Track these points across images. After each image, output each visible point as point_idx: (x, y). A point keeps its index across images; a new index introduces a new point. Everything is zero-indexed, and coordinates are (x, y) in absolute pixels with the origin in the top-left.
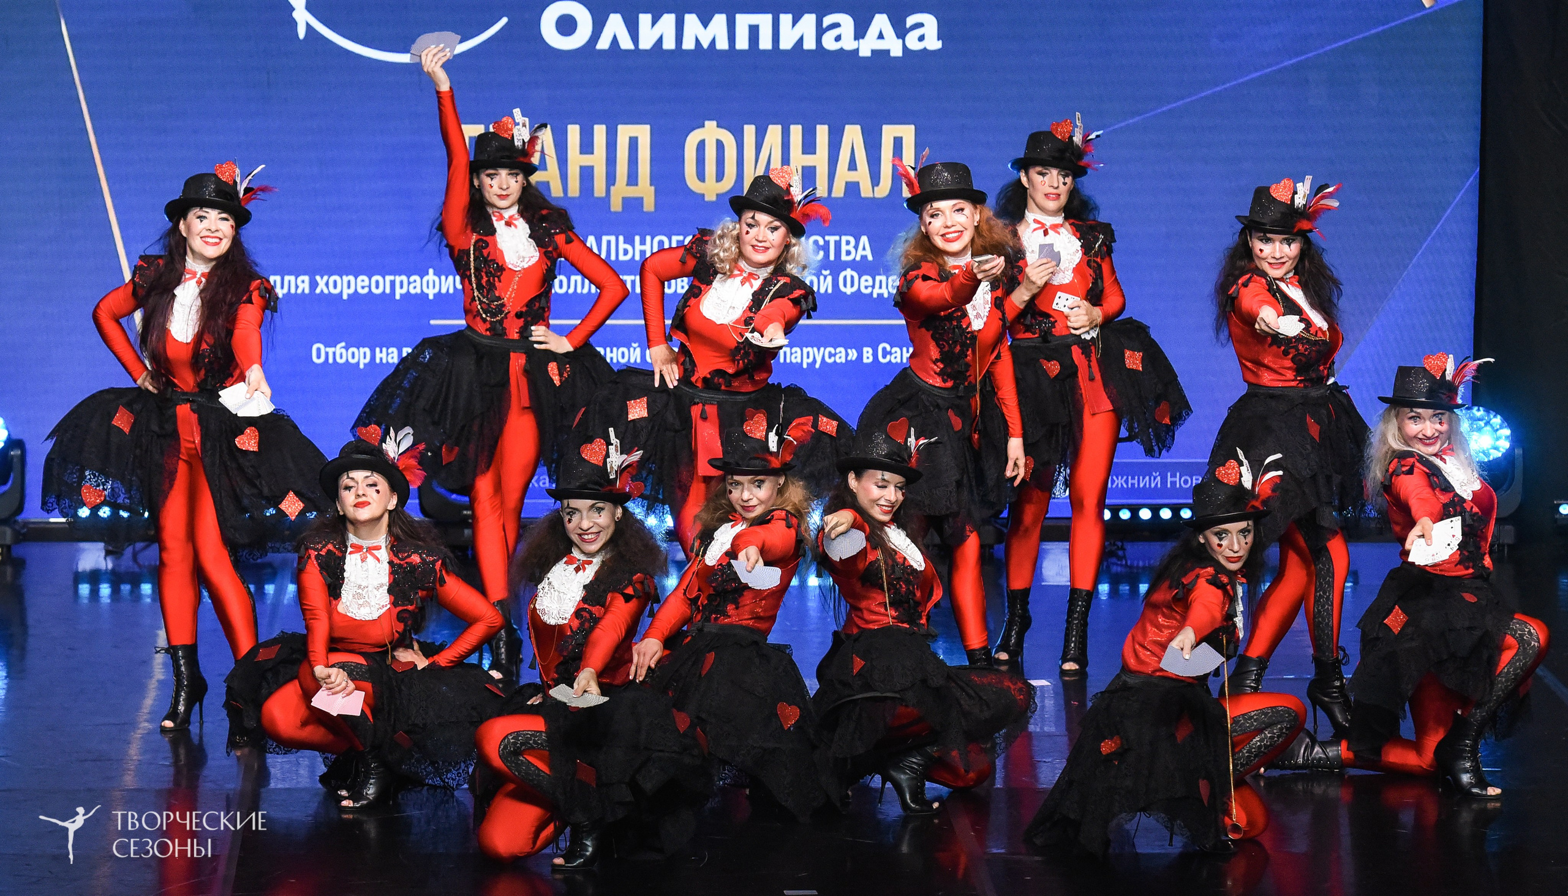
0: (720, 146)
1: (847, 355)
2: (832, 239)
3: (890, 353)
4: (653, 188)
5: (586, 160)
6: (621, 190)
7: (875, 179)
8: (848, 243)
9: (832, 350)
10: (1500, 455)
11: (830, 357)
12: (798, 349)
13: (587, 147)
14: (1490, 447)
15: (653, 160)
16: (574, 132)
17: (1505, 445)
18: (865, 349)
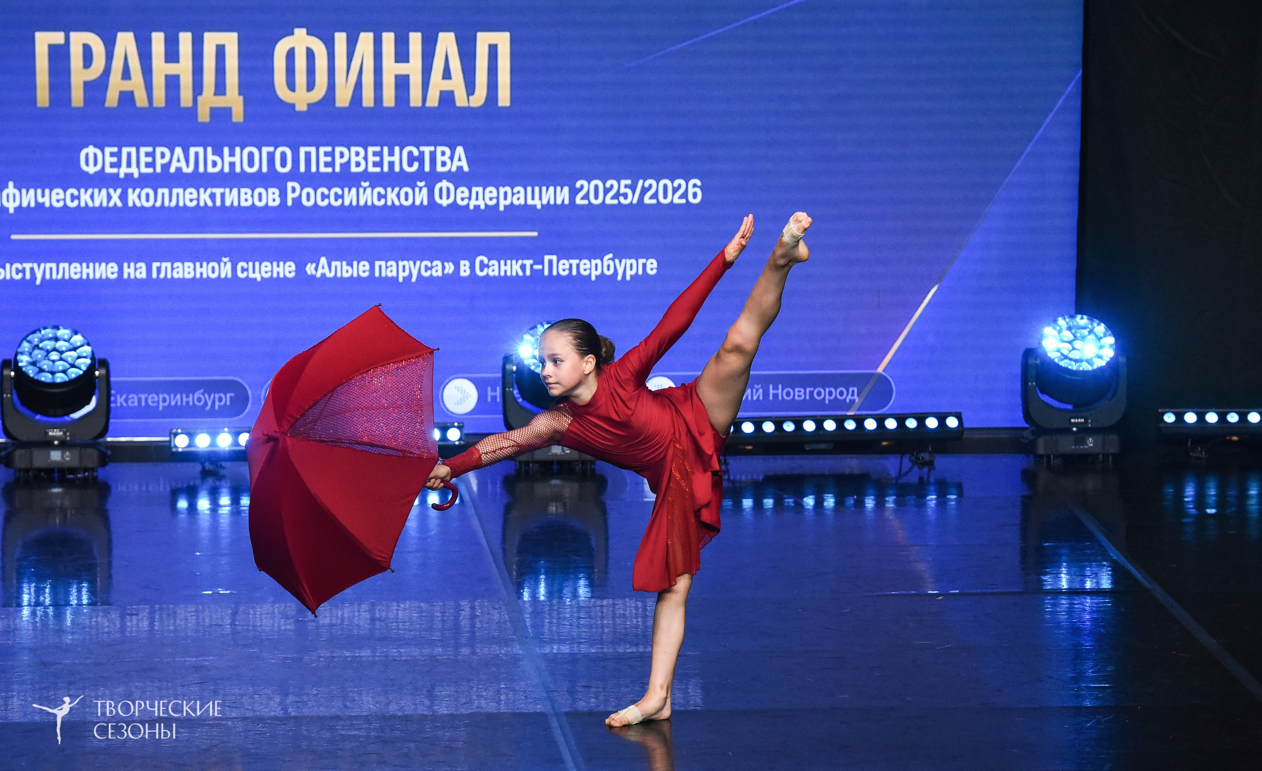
0: (310, 54)
1: (444, 268)
2: (427, 150)
3: (488, 266)
4: (241, 98)
5: (172, 69)
6: (208, 100)
7: (470, 88)
8: (443, 154)
9: (428, 263)
10: (1103, 363)
11: (426, 271)
12: (393, 263)
13: (172, 55)
14: (1094, 355)
15: (241, 69)
16: (158, 39)
17: (1108, 353)
18: (462, 262)
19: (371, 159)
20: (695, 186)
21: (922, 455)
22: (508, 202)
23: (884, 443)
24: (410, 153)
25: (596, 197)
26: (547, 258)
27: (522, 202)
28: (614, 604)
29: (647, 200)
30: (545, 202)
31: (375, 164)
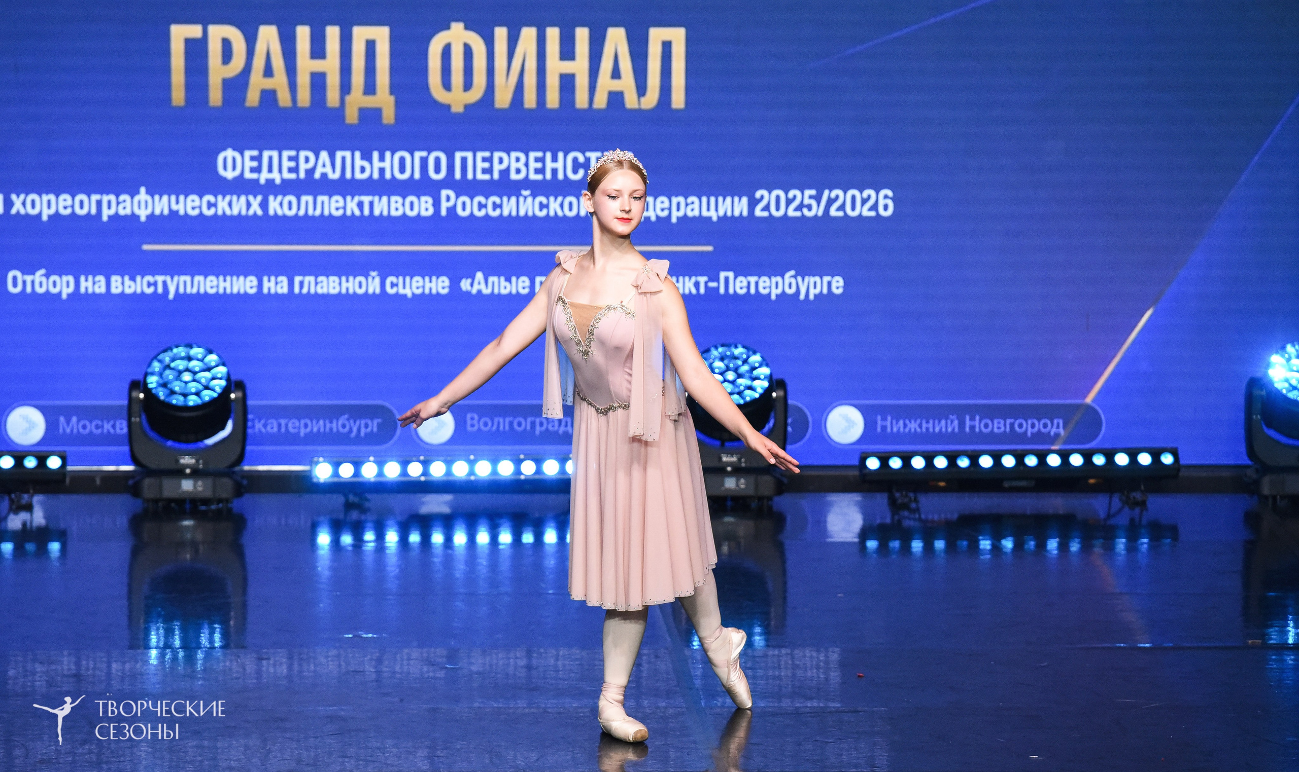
0: (468, 50)
4: (392, 98)
5: (318, 65)
6: (357, 100)
7: (641, 88)
13: (318, 51)
15: (393, 66)
16: (303, 34)
19: (533, 165)
20: (886, 197)
21: (1134, 494)
22: (681, 214)
23: (1092, 481)
24: (575, 160)
25: (778, 209)
26: (723, 275)
27: (696, 213)
28: (792, 654)
29: (833, 212)
30: (721, 213)
31: (537, 171)
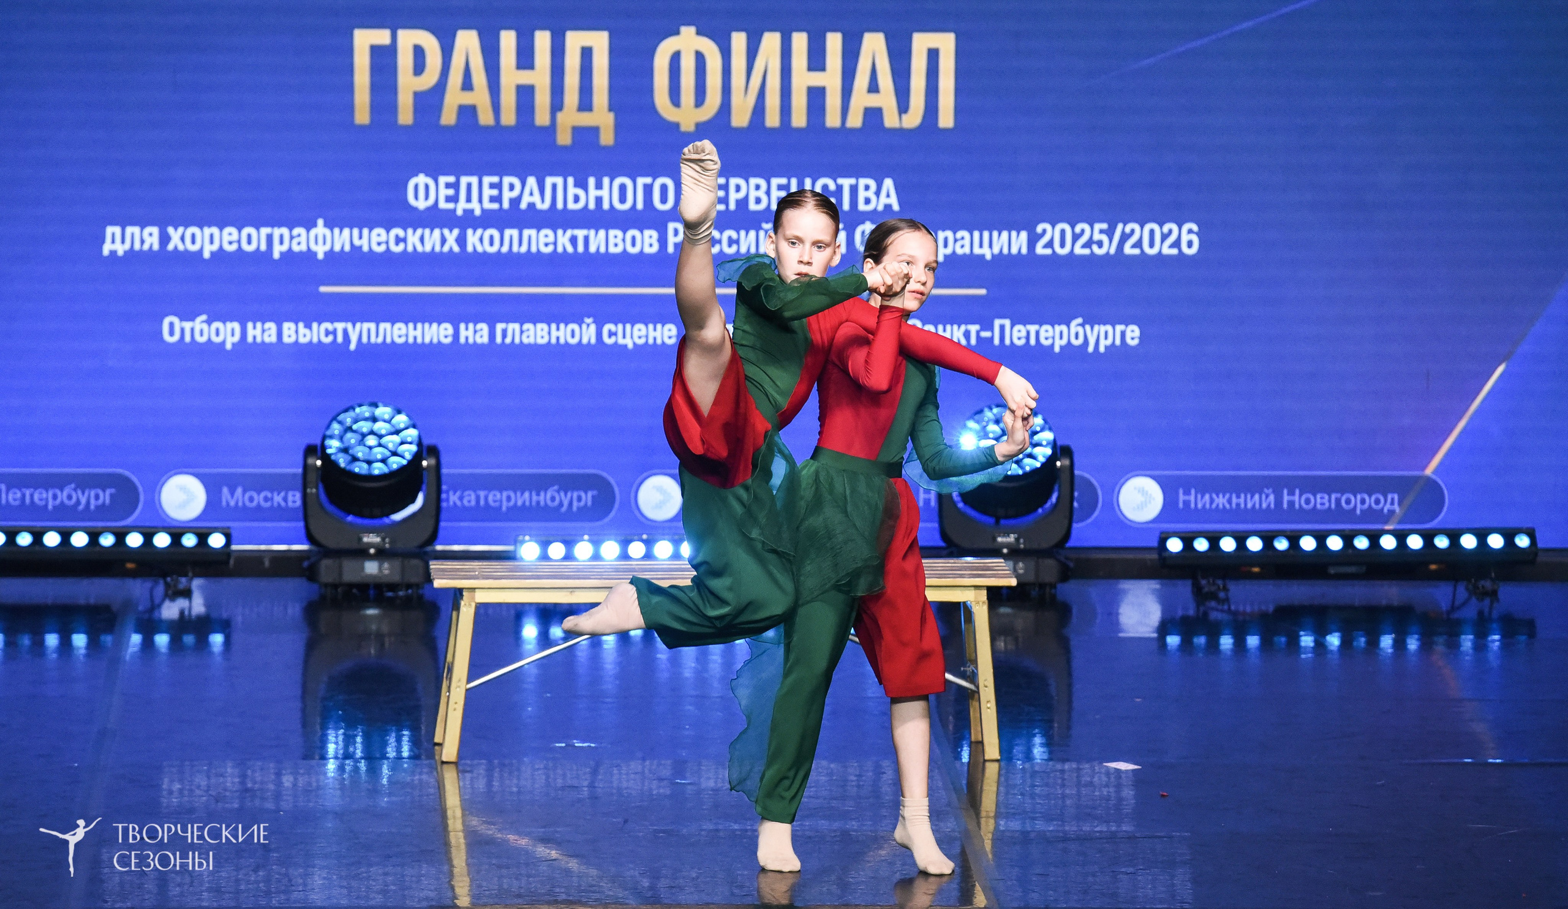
0: (700, 59)
2: (846, 182)
4: (612, 114)
5: (525, 77)
6: (570, 117)
7: (903, 105)
8: (867, 188)
13: (525, 59)
15: (612, 79)
16: (508, 40)
20: (1190, 231)
21: (1482, 583)
22: (949, 251)
23: (1433, 567)
25: (1062, 245)
26: (997, 323)
27: (967, 250)
28: (1078, 769)
29: (1128, 250)
30: (996, 250)
